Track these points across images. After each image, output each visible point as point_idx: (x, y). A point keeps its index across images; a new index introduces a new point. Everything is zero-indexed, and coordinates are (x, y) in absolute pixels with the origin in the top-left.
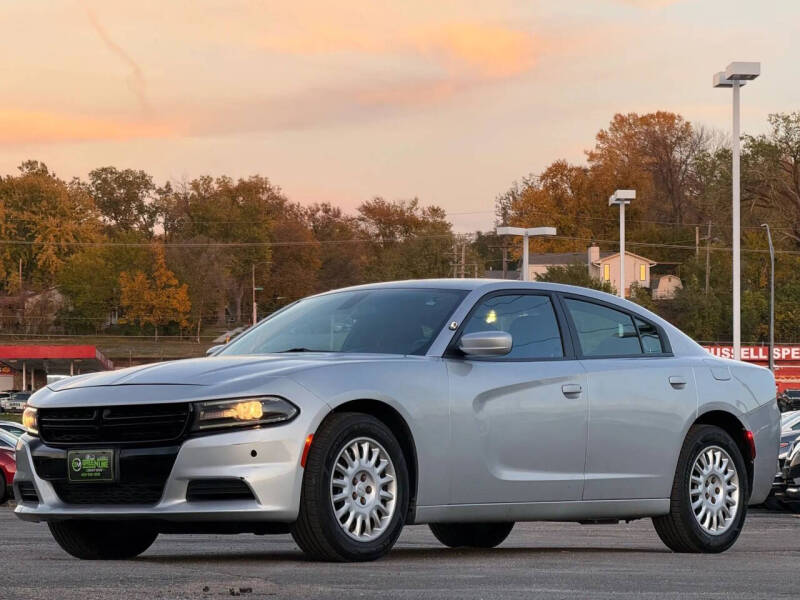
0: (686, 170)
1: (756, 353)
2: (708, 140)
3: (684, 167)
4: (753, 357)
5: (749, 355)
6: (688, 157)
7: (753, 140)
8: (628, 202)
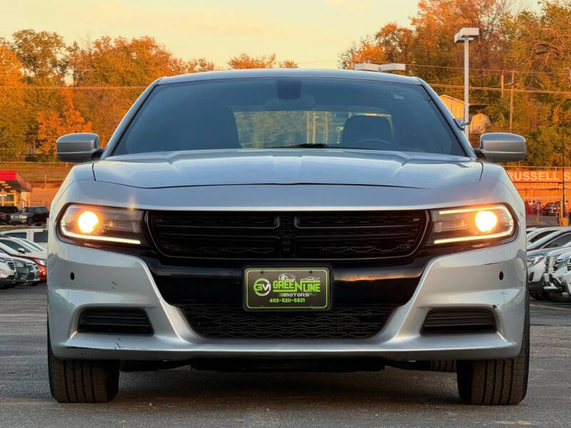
0: (492, 30)
1: (551, 176)
2: (510, 5)
3: (491, 27)
4: (548, 179)
5: (545, 178)
6: (494, 19)
7: (548, 4)
8: (472, 39)
